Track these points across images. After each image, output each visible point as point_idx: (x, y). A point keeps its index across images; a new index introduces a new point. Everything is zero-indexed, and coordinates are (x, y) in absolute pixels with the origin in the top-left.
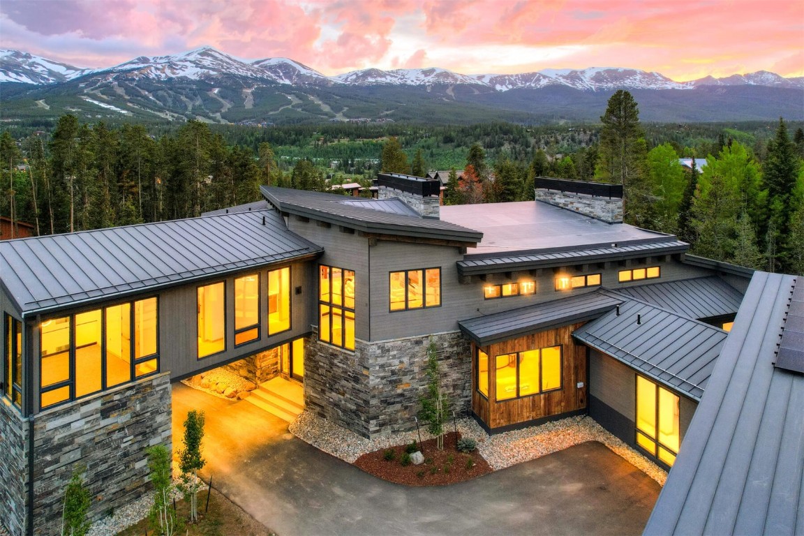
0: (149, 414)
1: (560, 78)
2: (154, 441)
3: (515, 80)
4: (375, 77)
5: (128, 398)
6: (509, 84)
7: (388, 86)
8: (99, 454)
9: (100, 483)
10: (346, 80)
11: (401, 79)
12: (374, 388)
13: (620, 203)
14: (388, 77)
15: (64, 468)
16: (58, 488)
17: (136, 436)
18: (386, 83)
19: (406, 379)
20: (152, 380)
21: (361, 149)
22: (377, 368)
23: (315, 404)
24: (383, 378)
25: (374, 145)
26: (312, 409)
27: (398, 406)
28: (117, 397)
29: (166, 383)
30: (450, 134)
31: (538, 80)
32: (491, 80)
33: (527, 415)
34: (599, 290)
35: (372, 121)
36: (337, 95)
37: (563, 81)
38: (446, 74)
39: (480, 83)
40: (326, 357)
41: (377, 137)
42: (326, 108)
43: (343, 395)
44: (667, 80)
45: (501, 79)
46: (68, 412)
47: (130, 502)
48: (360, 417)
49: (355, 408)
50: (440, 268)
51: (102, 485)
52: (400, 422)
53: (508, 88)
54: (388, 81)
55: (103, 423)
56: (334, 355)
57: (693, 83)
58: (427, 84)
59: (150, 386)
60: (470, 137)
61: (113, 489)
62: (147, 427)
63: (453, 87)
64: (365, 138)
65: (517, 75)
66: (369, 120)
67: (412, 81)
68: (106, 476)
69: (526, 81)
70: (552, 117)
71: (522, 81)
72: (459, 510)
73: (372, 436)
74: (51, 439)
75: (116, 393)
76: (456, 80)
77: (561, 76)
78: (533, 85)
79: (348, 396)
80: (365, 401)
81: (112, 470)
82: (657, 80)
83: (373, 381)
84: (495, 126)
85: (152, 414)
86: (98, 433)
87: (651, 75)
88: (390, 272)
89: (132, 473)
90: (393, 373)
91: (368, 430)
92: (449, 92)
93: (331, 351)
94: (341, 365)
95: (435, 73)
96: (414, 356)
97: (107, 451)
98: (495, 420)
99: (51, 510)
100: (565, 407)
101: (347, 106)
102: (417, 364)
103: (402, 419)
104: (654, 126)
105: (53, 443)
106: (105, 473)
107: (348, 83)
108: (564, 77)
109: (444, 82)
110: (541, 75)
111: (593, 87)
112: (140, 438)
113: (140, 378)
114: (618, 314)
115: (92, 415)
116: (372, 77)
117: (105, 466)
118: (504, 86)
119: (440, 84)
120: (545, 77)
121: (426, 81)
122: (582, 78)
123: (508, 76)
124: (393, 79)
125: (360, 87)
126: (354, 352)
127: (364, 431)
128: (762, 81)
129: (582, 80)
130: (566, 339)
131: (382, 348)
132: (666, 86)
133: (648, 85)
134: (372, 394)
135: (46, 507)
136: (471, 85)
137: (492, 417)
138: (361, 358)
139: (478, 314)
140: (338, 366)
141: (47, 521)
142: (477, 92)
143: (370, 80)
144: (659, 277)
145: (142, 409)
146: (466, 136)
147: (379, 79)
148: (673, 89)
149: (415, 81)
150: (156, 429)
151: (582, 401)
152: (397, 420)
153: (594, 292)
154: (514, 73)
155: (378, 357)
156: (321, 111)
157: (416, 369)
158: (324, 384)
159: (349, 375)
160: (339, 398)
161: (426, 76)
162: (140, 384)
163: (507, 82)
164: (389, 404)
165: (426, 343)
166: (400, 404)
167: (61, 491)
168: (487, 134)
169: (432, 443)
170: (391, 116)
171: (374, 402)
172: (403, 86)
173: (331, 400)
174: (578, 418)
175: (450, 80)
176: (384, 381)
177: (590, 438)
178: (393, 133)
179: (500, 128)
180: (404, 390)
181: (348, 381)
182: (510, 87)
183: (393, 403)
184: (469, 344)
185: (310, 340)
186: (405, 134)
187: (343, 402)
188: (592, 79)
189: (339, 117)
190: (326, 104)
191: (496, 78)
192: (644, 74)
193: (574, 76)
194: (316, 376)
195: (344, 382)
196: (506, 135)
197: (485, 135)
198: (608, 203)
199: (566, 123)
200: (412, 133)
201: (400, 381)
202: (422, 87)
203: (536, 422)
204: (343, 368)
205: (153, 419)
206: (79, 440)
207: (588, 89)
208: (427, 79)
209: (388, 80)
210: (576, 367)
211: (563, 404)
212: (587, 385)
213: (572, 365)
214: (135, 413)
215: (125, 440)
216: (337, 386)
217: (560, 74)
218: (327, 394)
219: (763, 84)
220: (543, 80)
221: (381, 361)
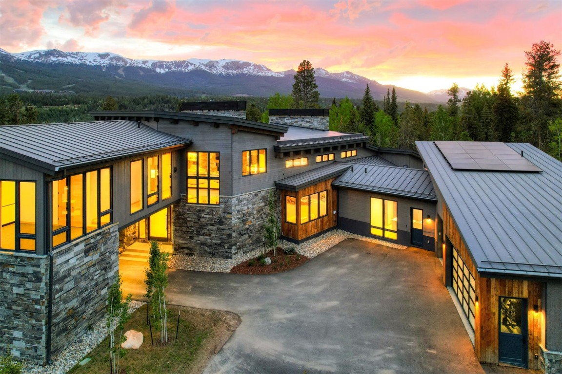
0: (107, 254)
1: (202, 65)
2: (111, 274)
3: (170, 65)
4: (57, 57)
5: (98, 241)
6: (166, 68)
7: (68, 65)
8: (83, 284)
9: (84, 306)
10: (29, 57)
11: (81, 60)
12: (234, 225)
13: (328, 119)
14: (69, 57)
15: (65, 294)
16: (62, 310)
17: (102, 270)
18: (67, 62)
19: (250, 218)
20: (109, 229)
21: (48, 114)
22: (236, 212)
23: (183, 248)
24: (239, 219)
25: (60, 111)
26: (180, 252)
27: (246, 236)
28: (92, 241)
29: (116, 231)
30: (124, 103)
31: (187, 66)
32: (153, 65)
33: (314, 231)
34: (335, 162)
35: (55, 92)
36: (20, 70)
37: (203, 68)
38: (118, 58)
39: (144, 66)
40: (194, 214)
41: (62, 105)
42: (10, 80)
43: (209, 235)
44: (269, 70)
45: (160, 64)
46: (67, 251)
47: (99, 320)
48: (224, 246)
49: (219, 241)
50: (266, 149)
51: (85, 307)
52: (247, 246)
53: (165, 71)
54: (69, 61)
55: (86, 260)
56: (201, 211)
57: (283, 73)
58: (103, 65)
59: (109, 233)
60: (140, 105)
61: (91, 310)
62: (107, 264)
63: (123, 68)
64: (51, 105)
65: (172, 62)
66: (52, 91)
67: (90, 62)
68: (86, 301)
69: (178, 67)
70: (196, 93)
71: (175, 66)
72: (310, 276)
73: (233, 257)
74: (58, 272)
75: (92, 237)
76: (126, 63)
77: (202, 64)
78: (183, 69)
79: (214, 235)
80: (227, 235)
81: (90, 296)
82: (263, 70)
83: (234, 221)
84: (159, 97)
85: (109, 254)
86: (83, 268)
87: (259, 66)
88: (243, 151)
89: (100, 298)
90: (244, 215)
91: (231, 253)
92: (121, 71)
93: (198, 208)
94: (207, 216)
95: (109, 57)
96: (253, 204)
97: (88, 282)
98: (300, 235)
99: (59, 328)
100: (329, 225)
101: (30, 79)
102: (255, 209)
103: (248, 244)
104: (263, 98)
105: (59, 276)
106: (87, 298)
107: (31, 60)
108: (204, 65)
109: (116, 64)
110: (188, 62)
111: (223, 73)
112: (103, 271)
113: (103, 227)
114: (352, 171)
115: (80, 254)
116: (54, 57)
117: (87, 293)
118: (162, 69)
119: (113, 65)
120: (191, 64)
121: (102, 62)
122: (217, 66)
123: (165, 62)
124: (74, 59)
125: (42, 64)
126: (219, 205)
127: (227, 254)
128: (320, 74)
129: (216, 68)
130: (329, 187)
131: (238, 199)
132: (268, 74)
133: (258, 73)
134: (233, 229)
135: (56, 325)
136: (138, 67)
137: (299, 234)
138: (225, 208)
139: (284, 177)
140: (205, 218)
141: (57, 336)
142: (142, 73)
143: (52, 58)
144: (357, 155)
145: (105, 250)
146: (137, 105)
147: (60, 58)
148: (272, 76)
149: (93, 62)
150: (111, 265)
151: (335, 221)
152: (245, 245)
153: (332, 163)
154: (170, 60)
155: (236, 205)
156: (6, 82)
157: (255, 212)
158: (192, 232)
159: (215, 221)
160: (205, 238)
161: (102, 58)
162: (104, 231)
163: (165, 67)
164: (242, 235)
165: (260, 195)
166: (247, 235)
167: (64, 313)
168: (153, 103)
169: (271, 252)
170: (73, 88)
171: (234, 234)
172: (83, 65)
173: (199, 242)
174: (335, 231)
175: (121, 63)
176: (239, 221)
177: (346, 238)
178: (76, 102)
179: (162, 99)
180: (250, 226)
181: (213, 225)
182: (167, 70)
183: (244, 234)
184: (280, 195)
185: (179, 205)
186: (87, 103)
187: (209, 241)
188: (223, 67)
189: (23, 88)
190: (10, 76)
191: (156, 63)
192: (255, 65)
193: (211, 64)
194: (184, 229)
195: (209, 227)
196: (167, 104)
197: (151, 104)
198: (323, 119)
199: (207, 97)
200: (93, 102)
201: (248, 219)
202: (98, 67)
203: (317, 235)
204: (209, 218)
205: (110, 258)
206: (74, 273)
207: (220, 74)
208: (102, 61)
209: (69, 59)
210: (333, 203)
211: (328, 224)
212: (338, 213)
213: (331, 202)
214: (101, 253)
215: (96, 273)
216: (204, 231)
217: (202, 62)
218: (195, 238)
219: (320, 76)
220: (190, 66)
221: (238, 208)
